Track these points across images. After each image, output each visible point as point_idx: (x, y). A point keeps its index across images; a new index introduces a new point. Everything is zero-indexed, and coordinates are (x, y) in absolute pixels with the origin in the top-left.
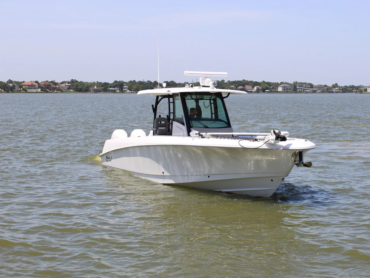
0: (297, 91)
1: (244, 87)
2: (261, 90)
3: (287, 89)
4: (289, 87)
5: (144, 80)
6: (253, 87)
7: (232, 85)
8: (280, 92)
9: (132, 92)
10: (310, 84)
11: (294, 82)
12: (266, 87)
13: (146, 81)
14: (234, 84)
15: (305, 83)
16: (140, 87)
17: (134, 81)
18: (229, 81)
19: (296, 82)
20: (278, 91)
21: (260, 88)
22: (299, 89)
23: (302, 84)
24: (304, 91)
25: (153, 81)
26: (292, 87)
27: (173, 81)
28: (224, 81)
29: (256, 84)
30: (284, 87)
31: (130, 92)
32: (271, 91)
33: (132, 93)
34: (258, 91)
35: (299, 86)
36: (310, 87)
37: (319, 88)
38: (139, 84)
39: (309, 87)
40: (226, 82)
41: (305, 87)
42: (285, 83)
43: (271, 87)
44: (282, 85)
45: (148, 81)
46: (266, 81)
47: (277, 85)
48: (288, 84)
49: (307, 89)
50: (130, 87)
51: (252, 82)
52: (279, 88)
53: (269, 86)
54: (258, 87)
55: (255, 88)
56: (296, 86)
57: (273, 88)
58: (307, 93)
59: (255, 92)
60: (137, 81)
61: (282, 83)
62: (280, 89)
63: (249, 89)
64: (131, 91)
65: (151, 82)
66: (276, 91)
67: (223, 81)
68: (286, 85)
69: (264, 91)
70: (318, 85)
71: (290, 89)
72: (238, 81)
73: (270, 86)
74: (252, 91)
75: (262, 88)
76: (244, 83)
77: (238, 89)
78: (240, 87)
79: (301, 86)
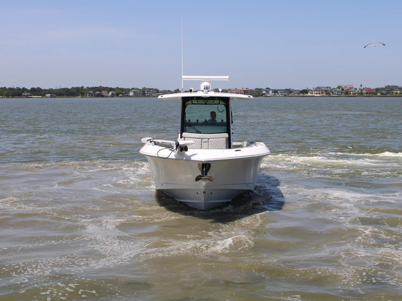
0: (145, 95)
1: (101, 92)
2: (115, 94)
3: (137, 94)
4: (139, 92)
5: (13, 87)
6: (108, 93)
7: (90, 90)
8: (131, 96)
9: (3, 97)
10: (156, 90)
11: (143, 88)
12: (119, 92)
13: (15, 87)
14: (92, 90)
15: (152, 89)
16: (10, 93)
17: (5, 88)
18: (88, 87)
19: (145, 88)
20: (129, 96)
21: (115, 93)
22: (147, 93)
23: (150, 89)
24: (151, 95)
25: (21, 88)
26: (141, 92)
27: (39, 88)
28: (84, 87)
29: (111, 89)
30: (135, 92)
31: (1, 97)
32: (124, 96)
33: (3, 98)
34: (113, 96)
35: (147, 91)
36: (157, 92)
37: (164, 92)
38: (9, 90)
39: (155, 92)
40: (85, 88)
41: (152, 92)
42: (136, 89)
43: (124, 92)
44: (133, 91)
45: (17, 88)
46: (119, 87)
47: (128, 90)
48: (138, 89)
49: (154, 94)
50: (2, 92)
51: (107, 88)
52: (130, 93)
53: (122, 91)
54: (113, 92)
55: (110, 93)
56: (144, 91)
57: (125, 93)
58: (154, 97)
59: (110, 97)
60: (7, 87)
61: (133, 89)
62: (131, 94)
63: (105, 94)
64: (2, 96)
65: (20, 89)
66: (128, 96)
67: (83, 87)
68: (136, 91)
69: (118, 95)
70: (163, 90)
71: (139, 94)
72: (95, 87)
73: (123, 91)
74: (107, 96)
75: (116, 93)
76: (101, 89)
77: (96, 94)
78: (97, 92)
79: (149, 91)
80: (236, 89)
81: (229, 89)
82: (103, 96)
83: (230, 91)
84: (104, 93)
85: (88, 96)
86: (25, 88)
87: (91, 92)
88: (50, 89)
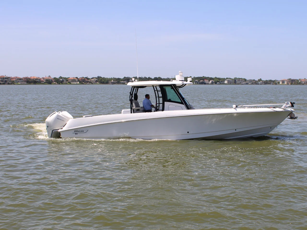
0: (236, 83)
1: (204, 81)
2: (214, 82)
3: (230, 82)
4: (232, 81)
5: (142, 76)
6: (209, 81)
7: (196, 79)
8: (226, 84)
10: (244, 79)
11: (234, 78)
12: (217, 81)
14: (198, 79)
15: (241, 79)
17: (136, 77)
18: (194, 77)
19: (236, 78)
20: (225, 83)
21: (214, 81)
22: (238, 82)
23: (240, 79)
24: (241, 83)
25: (147, 77)
26: (233, 81)
27: (160, 77)
28: (192, 77)
29: (211, 79)
30: (229, 81)
32: (220, 83)
34: (212, 83)
35: (238, 80)
36: (245, 81)
37: (250, 81)
38: (139, 79)
41: (242, 81)
42: (229, 78)
43: (221, 81)
44: (227, 80)
45: (144, 77)
46: (217, 77)
47: (224, 79)
48: (231, 79)
49: (242, 82)
51: (208, 77)
53: (219, 80)
54: (212, 80)
55: (211, 81)
56: (236, 80)
57: (222, 82)
58: (243, 84)
59: (210, 84)
61: (227, 78)
62: (226, 82)
63: (207, 82)
66: (223, 83)
68: (230, 80)
69: (216, 83)
70: (249, 80)
71: (232, 82)
72: (200, 77)
73: (220, 80)
74: (208, 83)
75: (215, 81)
76: (204, 78)
77: (200, 82)
78: (201, 81)
79: (239, 80)
80: (305, 79)
81: (299, 79)
82: (205, 84)
83: (300, 80)
84: (206, 81)
85: (194, 83)
86: (150, 77)
87: (196, 80)
88: (167, 78)
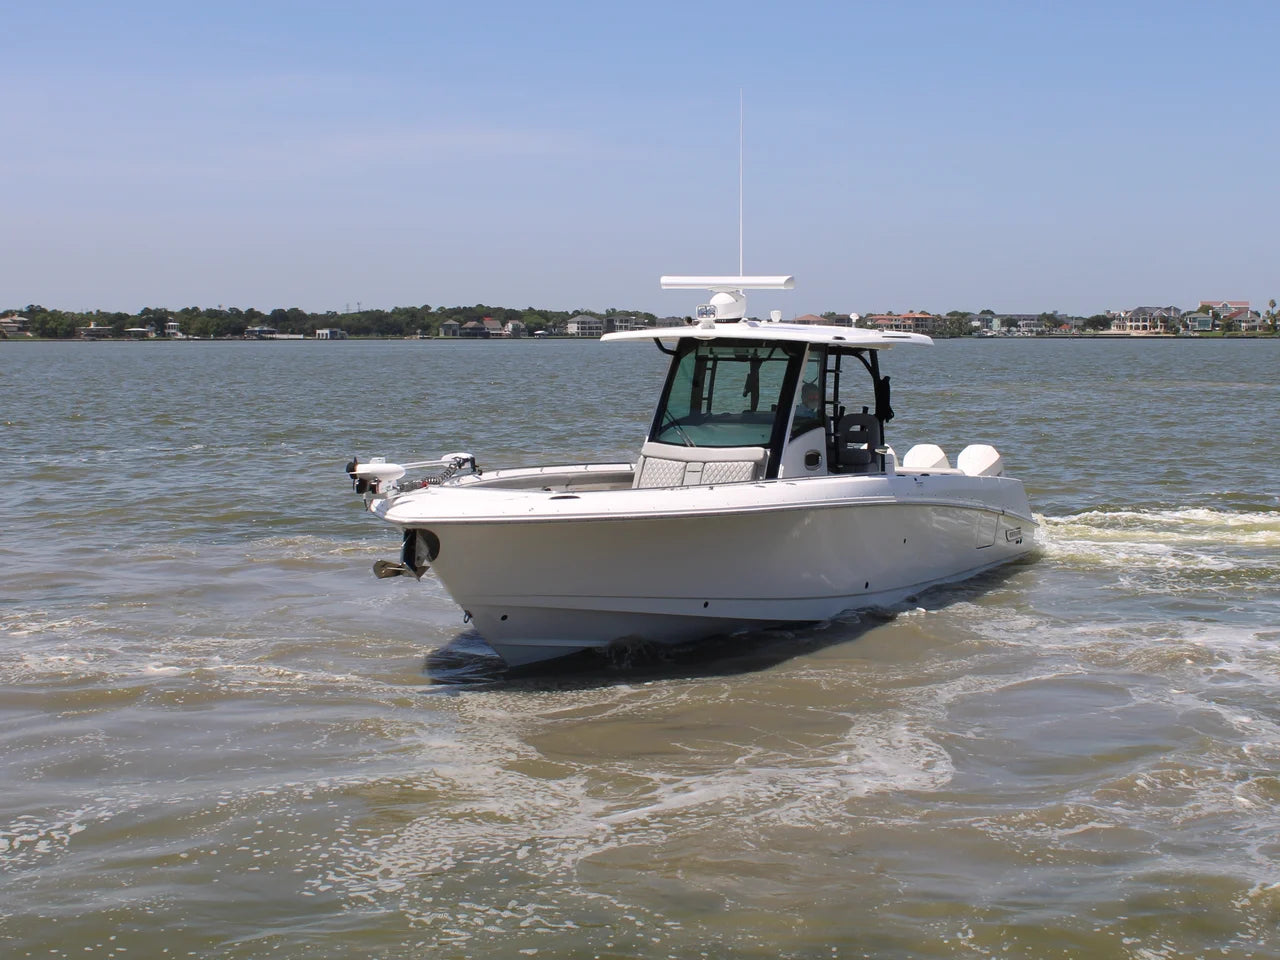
1: (482, 323)
2: (523, 330)
3: (590, 328)
4: (596, 323)
5: (220, 307)
6: (504, 324)
7: (450, 318)
8: (572, 336)
9: (190, 337)
10: (648, 316)
11: (607, 311)
12: (536, 324)
13: (226, 308)
14: (454, 317)
15: (636, 314)
16: (210, 324)
17: (195, 309)
18: (441, 308)
19: (614, 310)
20: (567, 334)
21: (523, 326)
22: (621, 327)
23: (629, 314)
25: (243, 309)
26: (601, 323)
27: (296, 309)
28: (430, 308)
29: (512, 315)
30: (583, 323)
31: (185, 337)
32: (551, 334)
33: (188, 339)
34: (516, 334)
35: (621, 321)
38: (208, 316)
39: (644, 324)
40: (433, 310)
41: (636, 324)
42: (586, 313)
43: (551, 323)
44: (578, 318)
45: (231, 309)
46: (537, 308)
47: (564, 318)
48: (592, 314)
49: (640, 329)
50: (186, 323)
51: (500, 309)
52: (569, 325)
53: (543, 321)
54: (517, 322)
55: (510, 326)
56: (612, 320)
57: (554, 326)
59: (509, 337)
60: (202, 308)
61: (577, 313)
62: (572, 328)
63: (494, 329)
64: (187, 334)
65: (239, 313)
66: (561, 334)
67: (427, 307)
68: (588, 319)
69: (531, 334)
71: (597, 328)
72: (465, 308)
73: (548, 321)
74: (500, 335)
75: (527, 326)
76: (480, 313)
77: (465, 329)
78: (471, 324)
79: (627, 321)
80: (890, 313)
81: (868, 315)
82: (487, 336)
83: (872, 320)
84: (491, 325)
85: (442, 335)
86: (256, 310)
87: (451, 322)
88: (328, 312)
